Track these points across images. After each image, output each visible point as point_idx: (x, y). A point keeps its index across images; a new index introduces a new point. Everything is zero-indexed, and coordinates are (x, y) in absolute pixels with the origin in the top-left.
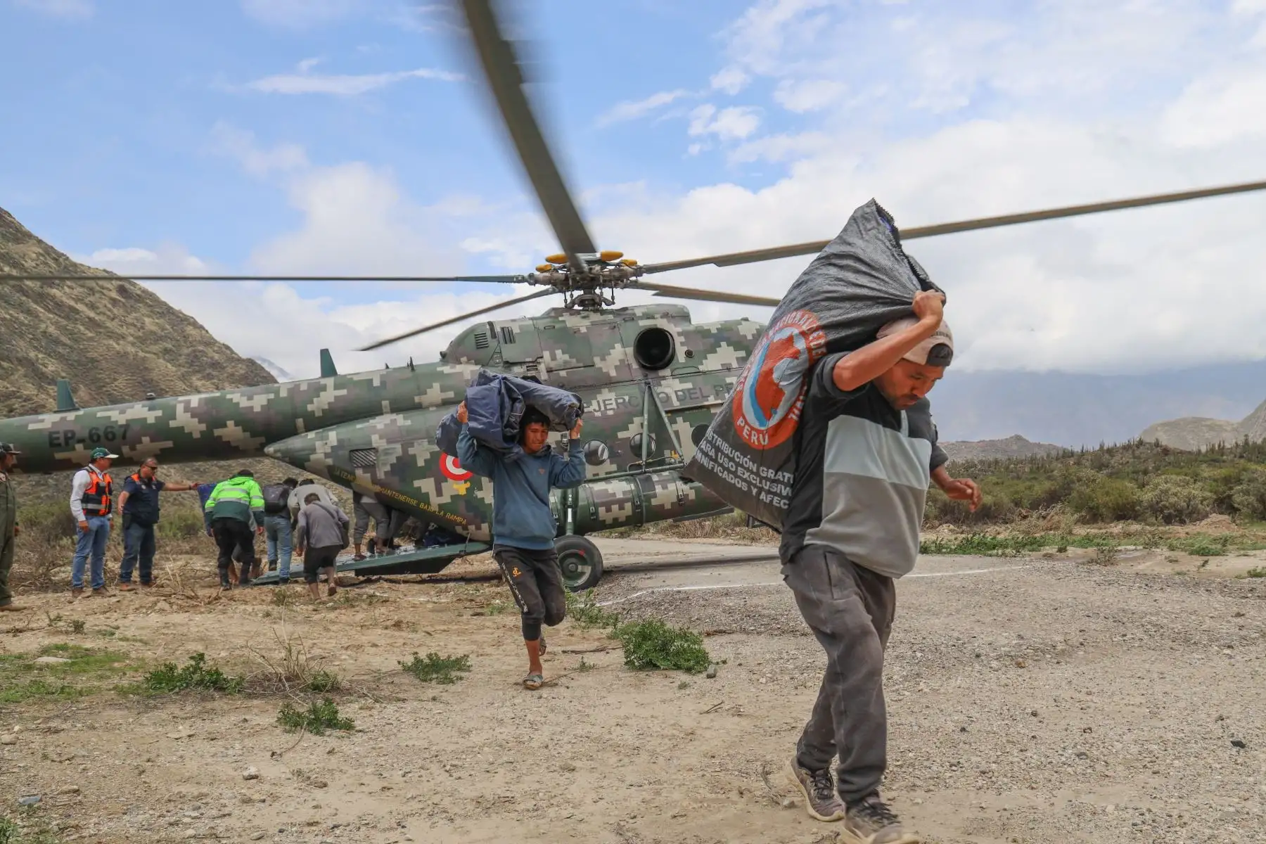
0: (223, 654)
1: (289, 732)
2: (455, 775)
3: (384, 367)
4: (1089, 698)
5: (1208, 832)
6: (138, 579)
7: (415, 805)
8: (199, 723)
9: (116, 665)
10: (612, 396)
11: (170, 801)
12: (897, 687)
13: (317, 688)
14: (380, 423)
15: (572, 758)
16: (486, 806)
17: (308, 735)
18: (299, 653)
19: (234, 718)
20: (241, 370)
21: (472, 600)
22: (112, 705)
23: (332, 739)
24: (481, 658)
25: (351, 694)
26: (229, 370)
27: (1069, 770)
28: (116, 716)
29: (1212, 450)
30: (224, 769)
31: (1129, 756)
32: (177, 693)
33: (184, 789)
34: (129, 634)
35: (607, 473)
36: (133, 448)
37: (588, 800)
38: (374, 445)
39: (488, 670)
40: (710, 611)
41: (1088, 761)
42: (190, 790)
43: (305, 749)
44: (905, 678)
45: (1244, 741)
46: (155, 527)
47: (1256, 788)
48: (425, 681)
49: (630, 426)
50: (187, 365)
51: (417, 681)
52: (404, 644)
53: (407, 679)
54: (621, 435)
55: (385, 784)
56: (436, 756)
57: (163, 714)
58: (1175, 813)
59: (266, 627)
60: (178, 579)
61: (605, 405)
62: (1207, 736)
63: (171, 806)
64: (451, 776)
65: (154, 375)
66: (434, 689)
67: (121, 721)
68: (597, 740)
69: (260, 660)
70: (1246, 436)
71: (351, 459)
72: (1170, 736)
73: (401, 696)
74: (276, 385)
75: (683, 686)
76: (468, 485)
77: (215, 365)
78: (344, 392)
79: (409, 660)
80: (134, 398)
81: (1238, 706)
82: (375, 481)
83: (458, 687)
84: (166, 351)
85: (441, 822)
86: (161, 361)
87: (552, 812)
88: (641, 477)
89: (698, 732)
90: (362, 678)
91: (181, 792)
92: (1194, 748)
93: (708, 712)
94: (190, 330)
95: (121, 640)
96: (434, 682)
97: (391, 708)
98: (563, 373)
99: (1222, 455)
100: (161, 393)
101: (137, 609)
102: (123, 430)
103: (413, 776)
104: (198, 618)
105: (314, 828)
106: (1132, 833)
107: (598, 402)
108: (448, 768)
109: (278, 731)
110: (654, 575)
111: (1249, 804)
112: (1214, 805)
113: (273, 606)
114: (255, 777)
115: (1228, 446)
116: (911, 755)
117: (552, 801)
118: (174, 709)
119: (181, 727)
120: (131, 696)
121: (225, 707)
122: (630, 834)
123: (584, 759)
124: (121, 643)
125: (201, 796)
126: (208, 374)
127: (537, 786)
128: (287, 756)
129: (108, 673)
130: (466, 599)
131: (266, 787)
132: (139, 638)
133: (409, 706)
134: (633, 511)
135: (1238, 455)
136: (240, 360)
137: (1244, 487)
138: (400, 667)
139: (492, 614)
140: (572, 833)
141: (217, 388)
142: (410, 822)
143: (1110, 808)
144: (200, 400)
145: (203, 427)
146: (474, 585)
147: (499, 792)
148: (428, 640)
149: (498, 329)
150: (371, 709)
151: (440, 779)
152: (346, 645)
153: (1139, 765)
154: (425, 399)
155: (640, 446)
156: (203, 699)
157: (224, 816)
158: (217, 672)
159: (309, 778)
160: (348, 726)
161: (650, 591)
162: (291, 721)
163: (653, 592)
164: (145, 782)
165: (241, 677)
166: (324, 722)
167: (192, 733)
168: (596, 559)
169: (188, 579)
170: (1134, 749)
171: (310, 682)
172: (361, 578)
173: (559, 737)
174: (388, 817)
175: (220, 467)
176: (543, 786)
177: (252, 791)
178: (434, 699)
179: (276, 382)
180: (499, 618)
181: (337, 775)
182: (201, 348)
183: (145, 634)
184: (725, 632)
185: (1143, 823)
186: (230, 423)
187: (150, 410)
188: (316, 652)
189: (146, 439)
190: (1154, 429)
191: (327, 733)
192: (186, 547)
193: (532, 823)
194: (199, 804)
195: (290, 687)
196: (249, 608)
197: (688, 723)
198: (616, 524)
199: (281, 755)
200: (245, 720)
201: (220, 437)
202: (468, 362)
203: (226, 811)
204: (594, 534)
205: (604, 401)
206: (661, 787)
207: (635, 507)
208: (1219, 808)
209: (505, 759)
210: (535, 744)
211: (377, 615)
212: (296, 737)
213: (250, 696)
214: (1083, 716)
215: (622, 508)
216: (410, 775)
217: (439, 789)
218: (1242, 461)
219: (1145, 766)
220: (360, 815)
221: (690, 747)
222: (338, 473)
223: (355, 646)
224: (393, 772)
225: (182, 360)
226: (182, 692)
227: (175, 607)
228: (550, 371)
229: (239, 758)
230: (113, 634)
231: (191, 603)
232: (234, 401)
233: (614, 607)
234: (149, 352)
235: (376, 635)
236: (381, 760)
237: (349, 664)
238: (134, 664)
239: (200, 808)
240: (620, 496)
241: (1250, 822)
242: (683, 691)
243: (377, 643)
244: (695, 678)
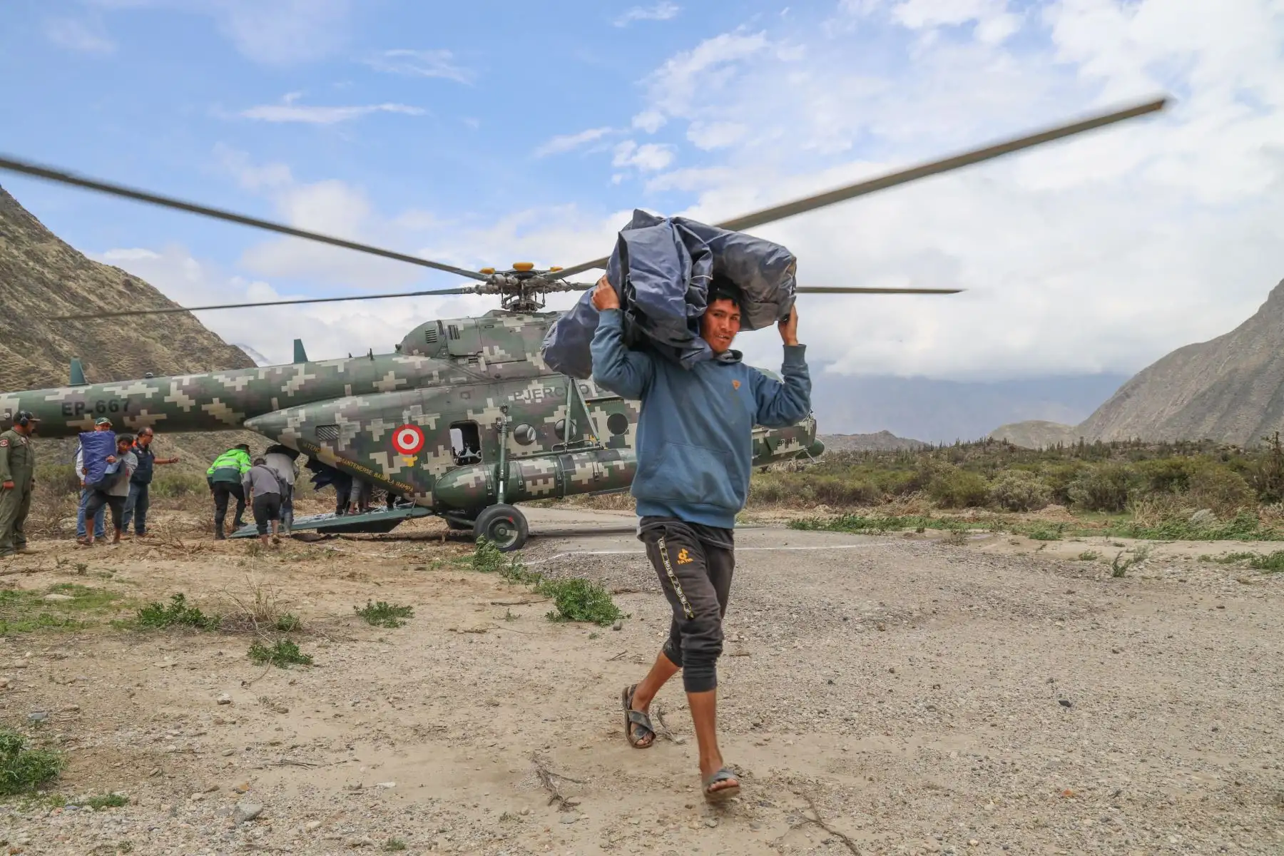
0: (204, 596)
1: (257, 665)
2: (398, 706)
3: (348, 356)
4: (938, 659)
5: (1036, 778)
6: (133, 530)
7: (362, 731)
8: (182, 655)
9: (113, 603)
10: (541, 386)
11: (155, 720)
12: (775, 643)
13: (282, 628)
14: (344, 403)
15: (496, 696)
16: (421, 733)
17: (273, 668)
18: (268, 597)
19: (212, 651)
20: (226, 354)
21: (416, 557)
22: (109, 636)
23: (293, 672)
24: (422, 606)
25: (310, 634)
26: (216, 354)
27: (920, 720)
28: (113, 646)
29: (1052, 449)
30: (202, 695)
31: (971, 711)
32: (164, 629)
33: (167, 711)
34: (125, 576)
35: (534, 452)
36: (133, 419)
37: (509, 731)
38: (337, 422)
39: (428, 617)
40: (618, 573)
41: (936, 713)
42: (173, 711)
43: (270, 680)
44: (783, 636)
45: (1070, 701)
46: (149, 486)
47: (1079, 742)
48: (374, 625)
49: (555, 412)
50: (180, 349)
51: (367, 625)
52: (357, 592)
53: (357, 623)
54: (547, 420)
55: (338, 712)
56: (382, 689)
57: (152, 646)
58: (1009, 761)
59: (241, 575)
60: (167, 531)
61: (534, 395)
62: (1039, 695)
63: (155, 725)
64: (394, 707)
65: (153, 357)
66: (381, 632)
67: (115, 651)
68: (520, 680)
69: (234, 602)
70: (1082, 438)
71: (317, 434)
72: (1006, 694)
73: (354, 637)
74: (256, 369)
75: (593, 637)
76: (416, 458)
77: (204, 349)
78: (312, 376)
79: (363, 606)
80: (135, 375)
81: (1066, 671)
82: (337, 453)
83: (401, 631)
84: (163, 337)
85: (384, 746)
86: (159, 345)
87: (478, 741)
88: (563, 456)
89: (605, 676)
90: (320, 620)
91: (164, 713)
92: (1027, 705)
93: (613, 659)
94: (184, 319)
95: (117, 581)
96: (381, 626)
97: (344, 647)
98: (500, 366)
99: (1060, 454)
100: (158, 373)
101: (132, 556)
102: (125, 402)
103: (362, 706)
104: (183, 565)
105: (276, 748)
106: (971, 776)
107: (529, 391)
108: (391, 700)
109: (248, 664)
110: (572, 540)
111: (1072, 756)
112: (1042, 756)
113: (247, 556)
114: (228, 702)
115: (1066, 446)
116: (785, 702)
117: (479, 731)
118: (159, 642)
119: (166, 658)
120: (125, 630)
121: (204, 642)
122: (544, 762)
123: (507, 696)
124: (117, 584)
125: (181, 717)
126: (199, 357)
127: (467, 718)
128: (254, 686)
129: (106, 610)
130: (411, 556)
131: (237, 711)
132: (132, 580)
133: (360, 646)
134: (556, 485)
135: (1074, 454)
136: (225, 346)
137: (1078, 482)
138: (353, 611)
139: (432, 569)
140: (494, 759)
141: (206, 370)
142: (357, 745)
143: (954, 755)
144: (191, 380)
145: (193, 402)
146: (418, 544)
147: (433, 722)
148: (377, 589)
149: (445, 327)
150: (327, 647)
151: (382, 710)
152: (308, 592)
153: (978, 717)
154: (381, 385)
155: (563, 430)
156: (186, 634)
157: (201, 734)
158: (197, 611)
159: (273, 705)
160: (307, 661)
161: (568, 554)
162: (259, 656)
163: (570, 555)
164: (134, 704)
165: (217, 616)
166: (287, 657)
167: (176, 663)
168: (523, 525)
169: (176, 530)
170: (976, 704)
171: (276, 622)
172: (322, 535)
173: (487, 677)
174: (339, 740)
175: (206, 436)
176: (472, 718)
177: (224, 714)
178: (381, 640)
179: (256, 366)
180: (438, 573)
181: (297, 703)
182: (193, 335)
183: (138, 578)
184: (630, 591)
185: (981, 768)
186: (216, 400)
187: (148, 387)
188: (282, 597)
189: (144, 412)
190: (1000, 431)
191: (290, 667)
192: (175, 503)
193: (461, 750)
194: (178, 723)
195: (259, 626)
196: (227, 558)
197: (596, 669)
198: (540, 495)
199: (250, 684)
200: (221, 654)
201: (206, 412)
202: (419, 354)
203: (203, 730)
204: (521, 503)
205: (534, 391)
206: (571, 722)
207: (557, 482)
208: (1046, 758)
209: (439, 693)
210: (465, 683)
211: (334, 567)
212: (259, 670)
213: (225, 633)
214: (932, 674)
215: (546, 482)
216: (358, 705)
217: (383, 718)
218: (1078, 460)
219: (984, 720)
220: (316, 737)
221: (597, 688)
222: (305, 445)
223: (315, 593)
224: (345, 702)
225: (177, 344)
226: (168, 628)
227: (164, 555)
228: (488, 364)
229: (215, 686)
230: (111, 576)
231: (178, 552)
232: (220, 381)
233: (536, 566)
234: (148, 337)
235: (333, 584)
236: (334, 691)
237: (311, 609)
238: (128, 603)
239: (180, 727)
240: (544, 472)
241: (1073, 771)
242: (593, 641)
243: (334, 591)
244: (603, 630)
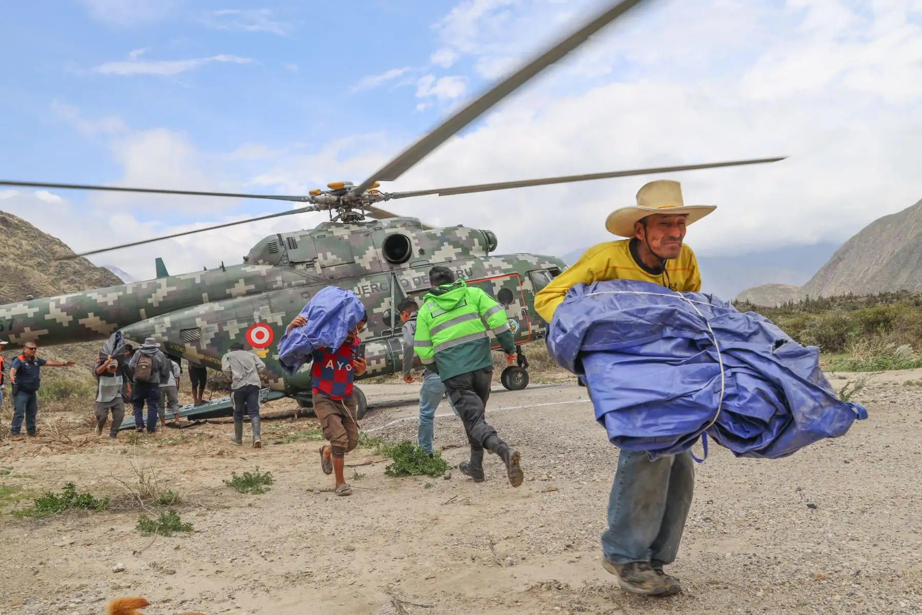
0: (93, 482)
1: (145, 536)
2: (269, 559)
3: (203, 269)
4: (709, 480)
5: (795, 567)
6: (25, 432)
7: (240, 583)
8: (78, 534)
9: (12, 495)
10: (368, 283)
11: (58, 592)
12: (578, 479)
13: (164, 503)
14: (202, 309)
15: (352, 542)
16: (291, 579)
17: (159, 537)
18: (150, 478)
19: (104, 528)
20: (97, 275)
21: (274, 433)
22: (10, 524)
23: (177, 538)
24: (282, 474)
25: (189, 506)
26: (87, 276)
27: (699, 530)
28: (14, 532)
29: (785, 306)
30: (99, 566)
31: (739, 519)
32: (60, 513)
33: (69, 583)
34: (21, 472)
35: (367, 338)
36: (18, 336)
37: (365, 571)
38: (198, 326)
39: (288, 482)
40: (444, 432)
41: (712, 523)
42: (74, 583)
43: (158, 547)
44: (583, 473)
45: (815, 504)
46: (37, 392)
47: (825, 536)
48: (243, 493)
49: (382, 304)
50: (55, 274)
51: (237, 494)
52: (226, 467)
53: (229, 492)
54: (376, 311)
55: (219, 569)
56: (254, 546)
57: (50, 529)
58: (772, 556)
59: (125, 461)
60: (56, 430)
61: (364, 290)
62: (791, 502)
63: (59, 596)
64: (266, 560)
65: (31, 282)
66: (250, 498)
67: (18, 537)
68: (369, 528)
69: (120, 485)
70: (807, 295)
71: (181, 337)
72: (765, 503)
73: (227, 504)
74: (123, 286)
75: (428, 486)
76: (267, 351)
77: (77, 273)
78: (174, 288)
79: (230, 479)
80: (16, 299)
81: (810, 480)
82: (199, 351)
83: (267, 495)
84: (39, 264)
85: (261, 593)
86: (36, 271)
87: (340, 581)
88: (391, 340)
89: (441, 518)
90: (196, 493)
91: (66, 585)
92: (783, 510)
93: (446, 504)
94: (57, 248)
95: (15, 477)
96: (250, 493)
97: (219, 514)
98: (333, 269)
99: (791, 310)
100: (37, 295)
101: (26, 453)
102: (9, 323)
103: (239, 562)
104: (73, 457)
105: (167, 604)
106: (744, 571)
107: (359, 288)
108: (263, 554)
109: (137, 536)
110: (403, 408)
111: (820, 547)
112: (797, 549)
113: (129, 445)
114: (122, 570)
115: (795, 302)
116: (590, 525)
117: (339, 573)
118: (57, 525)
119: (64, 538)
120: (25, 517)
121: (97, 521)
122: (397, 593)
123: (361, 542)
124: (15, 479)
125: (82, 587)
126: (72, 280)
127: (329, 563)
128: (145, 554)
129: (6, 502)
130: (269, 433)
131: (131, 577)
132: (28, 475)
133: (232, 511)
134: (387, 364)
135: (802, 309)
136: (95, 269)
137: (808, 330)
138: (224, 484)
139: (288, 442)
140: (355, 595)
141: (79, 290)
142: (237, 595)
143: (728, 555)
144: (67, 299)
145: (70, 318)
146: (274, 422)
147: (301, 569)
148: (244, 463)
149: (284, 239)
150: (204, 515)
151: (257, 563)
152: (183, 471)
153: (746, 524)
154: (234, 291)
155: (389, 318)
156: (80, 516)
157: (101, 600)
158: (89, 496)
159: (162, 568)
160: (188, 528)
161: (401, 420)
162: (147, 528)
163: (403, 421)
164: (39, 580)
165: (106, 499)
166: (171, 526)
167: (73, 541)
169: (64, 429)
170: (743, 513)
171: (159, 498)
172: (192, 422)
173: (342, 527)
174: (221, 592)
175: (84, 347)
176: (333, 563)
177: (120, 581)
178: (250, 505)
179: (123, 283)
180: (293, 445)
181: (182, 564)
182: (65, 261)
183: (33, 472)
184: (455, 446)
185: (751, 563)
186: (91, 315)
187: (29, 307)
188: (162, 477)
189: (27, 329)
190: (744, 293)
191: (173, 535)
192: (60, 405)
193: (326, 590)
194: (81, 592)
195: (145, 503)
196: (111, 448)
197: (433, 512)
198: (375, 373)
199: (140, 553)
200: (112, 529)
201: (83, 325)
202: (264, 263)
203: (101, 596)
204: (359, 382)
205: (363, 287)
206: (417, 558)
207: (388, 361)
208: (801, 550)
209: (305, 545)
210: (325, 534)
211: (205, 448)
212: (151, 539)
213: (115, 512)
214: (706, 492)
215: (378, 362)
216: (236, 561)
217: (257, 570)
218: (805, 313)
219: (750, 525)
220: (201, 592)
221: (436, 528)
222: (172, 347)
223: (190, 471)
224: (223, 560)
225: (52, 270)
226: (64, 512)
227: (55, 450)
228: (323, 267)
229: (109, 558)
230: (8, 473)
231: (67, 446)
232: (93, 298)
233: (376, 433)
234: (26, 266)
235: (206, 462)
236: (215, 552)
237: (188, 484)
238: (27, 494)
239: (81, 595)
240: (376, 354)
241: (823, 559)
242: (428, 490)
243: (206, 467)
244: (436, 480)
